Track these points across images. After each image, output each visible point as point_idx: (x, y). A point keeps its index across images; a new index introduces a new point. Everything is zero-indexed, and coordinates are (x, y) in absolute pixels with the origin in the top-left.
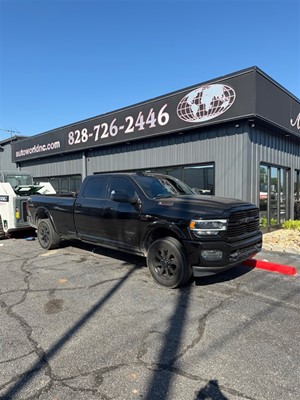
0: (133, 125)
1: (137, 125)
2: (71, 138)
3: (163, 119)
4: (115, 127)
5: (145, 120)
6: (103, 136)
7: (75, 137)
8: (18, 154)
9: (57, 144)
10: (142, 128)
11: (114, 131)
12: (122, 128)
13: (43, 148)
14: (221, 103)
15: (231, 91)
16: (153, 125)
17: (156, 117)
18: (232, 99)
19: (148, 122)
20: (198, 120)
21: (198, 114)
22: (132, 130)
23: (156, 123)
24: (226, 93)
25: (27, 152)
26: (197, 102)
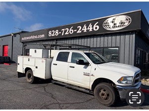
0: (81, 29)
1: (83, 30)
2: (50, 33)
3: (96, 28)
4: (72, 30)
5: (87, 28)
6: (66, 34)
7: (52, 33)
8: (23, 39)
9: (43, 36)
10: (85, 31)
11: (71, 32)
12: (75, 30)
13: (36, 37)
14: (124, 23)
15: (129, 19)
16: (91, 30)
17: (93, 27)
18: (129, 22)
19: (88, 29)
20: (113, 29)
21: (113, 27)
22: (80, 32)
23: (93, 29)
24: (127, 19)
25: (28, 38)
26: (113, 22)
